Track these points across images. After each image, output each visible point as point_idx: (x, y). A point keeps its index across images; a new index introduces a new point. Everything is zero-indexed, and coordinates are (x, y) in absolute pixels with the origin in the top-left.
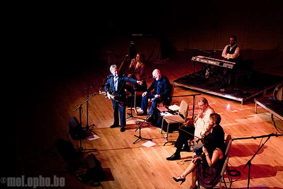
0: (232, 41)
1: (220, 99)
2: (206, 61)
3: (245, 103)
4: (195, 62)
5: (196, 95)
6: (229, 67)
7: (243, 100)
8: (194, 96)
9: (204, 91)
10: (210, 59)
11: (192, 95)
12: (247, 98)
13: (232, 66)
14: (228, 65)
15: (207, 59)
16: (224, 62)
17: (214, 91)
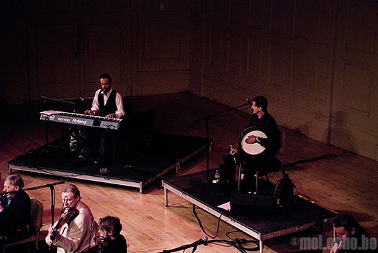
0: (106, 84)
1: (100, 188)
2: (67, 120)
3: (146, 190)
4: (48, 123)
5: (55, 184)
6: (112, 128)
7: (143, 184)
8: (52, 186)
9: (69, 175)
10: (74, 116)
11: (48, 185)
12: (150, 181)
13: (116, 125)
14: (110, 123)
15: (70, 115)
16: (102, 119)
17: (87, 174)
